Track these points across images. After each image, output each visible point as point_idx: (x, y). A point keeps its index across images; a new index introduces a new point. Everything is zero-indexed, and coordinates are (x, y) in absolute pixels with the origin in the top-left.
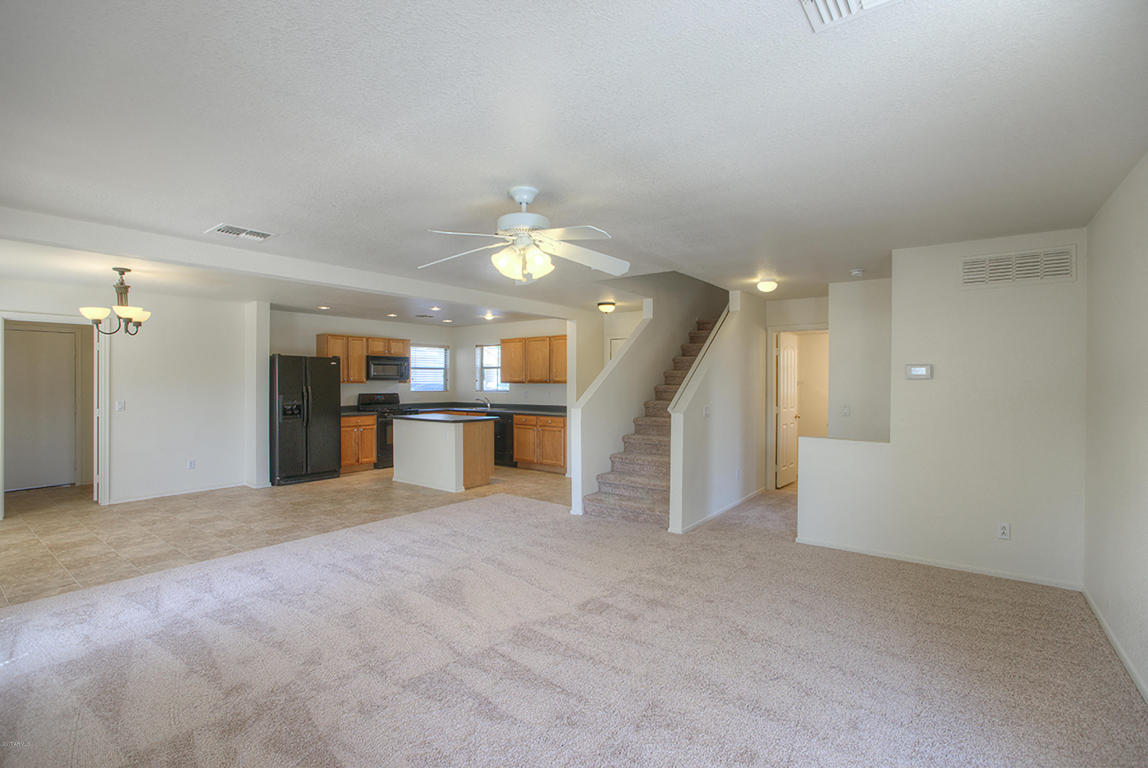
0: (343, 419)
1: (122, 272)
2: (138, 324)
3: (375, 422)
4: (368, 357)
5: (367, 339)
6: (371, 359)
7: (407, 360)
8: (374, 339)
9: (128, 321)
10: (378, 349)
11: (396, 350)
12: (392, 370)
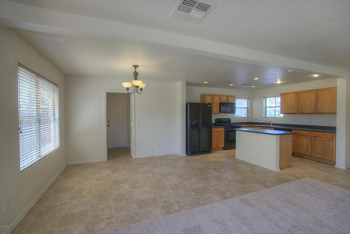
0: (212, 129)
1: (136, 67)
2: (141, 89)
3: (224, 131)
4: (220, 103)
5: (220, 96)
6: (221, 104)
7: (234, 104)
8: (223, 96)
9: (138, 87)
10: (224, 100)
11: (230, 101)
12: (229, 109)
